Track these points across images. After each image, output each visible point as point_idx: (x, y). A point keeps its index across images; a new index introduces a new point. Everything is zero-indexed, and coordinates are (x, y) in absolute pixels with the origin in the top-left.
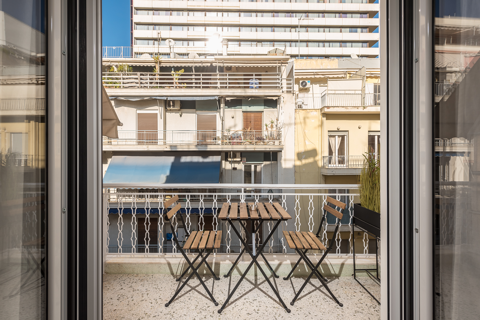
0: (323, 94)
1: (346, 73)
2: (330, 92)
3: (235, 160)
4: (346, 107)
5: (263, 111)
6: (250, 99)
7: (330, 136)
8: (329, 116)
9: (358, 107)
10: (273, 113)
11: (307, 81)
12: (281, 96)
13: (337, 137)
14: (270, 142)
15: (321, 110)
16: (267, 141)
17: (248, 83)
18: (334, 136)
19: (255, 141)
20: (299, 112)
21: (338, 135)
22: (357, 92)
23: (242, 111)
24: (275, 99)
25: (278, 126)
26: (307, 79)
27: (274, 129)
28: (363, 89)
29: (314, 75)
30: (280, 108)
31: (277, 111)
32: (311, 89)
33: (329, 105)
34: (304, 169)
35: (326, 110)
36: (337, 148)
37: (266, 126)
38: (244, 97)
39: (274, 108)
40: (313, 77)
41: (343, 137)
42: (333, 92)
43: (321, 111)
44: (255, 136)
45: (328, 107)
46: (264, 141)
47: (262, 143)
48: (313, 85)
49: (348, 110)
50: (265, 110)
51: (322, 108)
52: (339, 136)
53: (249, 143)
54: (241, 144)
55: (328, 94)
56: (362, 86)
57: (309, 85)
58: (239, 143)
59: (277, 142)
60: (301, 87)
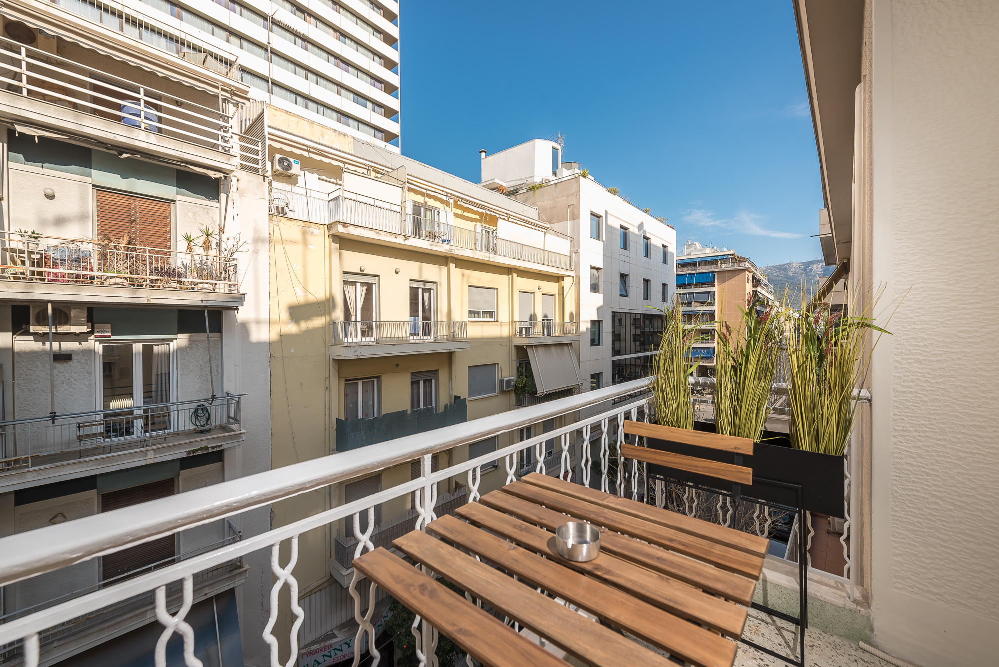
0: (332, 196)
1: (370, 168)
2: (346, 195)
3: (62, 329)
4: (378, 231)
5: (175, 201)
6: (125, 156)
7: (346, 283)
8: (346, 243)
9: (396, 235)
10: (206, 210)
11: (292, 160)
12: (231, 175)
13: (358, 285)
14: (202, 283)
15: (330, 226)
16: (190, 280)
17: (119, 107)
18: (354, 283)
19: (151, 277)
20: (280, 223)
21: (360, 282)
22: (394, 208)
23: (93, 186)
24: (216, 176)
25: (223, 245)
26: (292, 154)
27: (213, 252)
28: (404, 205)
29: (309, 152)
30: (230, 203)
31: (220, 208)
32: (301, 180)
33: (345, 221)
34: (293, 350)
35: (341, 229)
36: (359, 306)
37: (188, 239)
38: (99, 142)
39: (209, 199)
40: (306, 154)
41: (369, 286)
42: (354, 197)
43: (329, 230)
44: (151, 264)
45: (345, 225)
46: (183, 280)
47: (174, 285)
48: (306, 172)
49: (380, 236)
50: (179, 197)
51: (331, 224)
52: (363, 284)
53: (125, 281)
54: (92, 283)
55: (343, 199)
56: (402, 199)
57: (296, 169)
58: (79, 280)
59: (222, 286)
60: (278, 167)
